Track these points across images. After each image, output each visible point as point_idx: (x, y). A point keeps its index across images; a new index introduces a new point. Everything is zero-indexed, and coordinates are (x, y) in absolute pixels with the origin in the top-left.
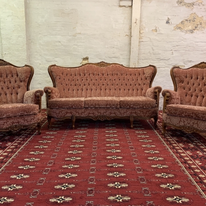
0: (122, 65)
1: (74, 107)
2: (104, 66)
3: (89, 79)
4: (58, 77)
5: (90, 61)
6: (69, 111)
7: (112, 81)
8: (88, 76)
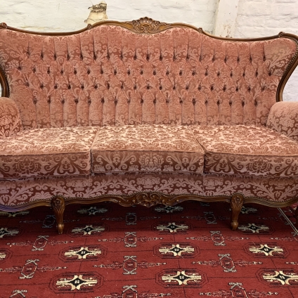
0: (200, 30)
1: (56, 174)
2: (151, 30)
3: (107, 71)
4: (13, 65)
5: (111, 15)
6: (40, 187)
7: (174, 76)
8: (105, 61)
